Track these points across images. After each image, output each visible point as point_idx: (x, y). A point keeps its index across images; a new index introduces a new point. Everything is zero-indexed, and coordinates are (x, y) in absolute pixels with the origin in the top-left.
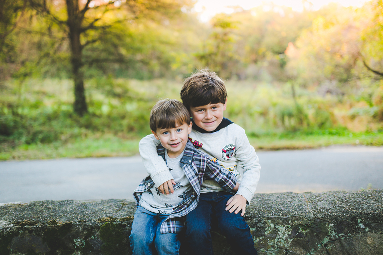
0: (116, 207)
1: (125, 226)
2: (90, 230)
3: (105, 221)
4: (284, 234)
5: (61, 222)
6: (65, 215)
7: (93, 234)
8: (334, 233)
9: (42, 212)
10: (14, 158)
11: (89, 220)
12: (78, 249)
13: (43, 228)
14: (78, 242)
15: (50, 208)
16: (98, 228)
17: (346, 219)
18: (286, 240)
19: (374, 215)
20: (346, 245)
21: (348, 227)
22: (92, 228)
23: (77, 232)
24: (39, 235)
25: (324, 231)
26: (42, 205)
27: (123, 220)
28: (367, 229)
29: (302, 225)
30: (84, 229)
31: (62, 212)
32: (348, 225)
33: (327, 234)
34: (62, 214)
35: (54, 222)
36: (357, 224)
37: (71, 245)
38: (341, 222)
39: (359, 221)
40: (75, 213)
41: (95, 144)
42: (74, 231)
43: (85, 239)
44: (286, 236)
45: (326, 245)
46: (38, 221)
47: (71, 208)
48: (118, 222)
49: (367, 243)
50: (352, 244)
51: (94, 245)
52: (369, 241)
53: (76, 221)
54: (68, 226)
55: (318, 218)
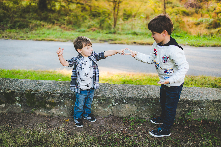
0: (35, 84)
1: (35, 94)
2: (22, 94)
3: (28, 91)
4: (95, 102)
5: (11, 90)
6: (13, 87)
7: (23, 96)
8: (114, 103)
9: (4, 84)
10: (3, 37)
11: (22, 90)
12: (17, 101)
13: (4, 92)
14: (17, 98)
15: (8, 83)
16: (25, 94)
17: (119, 98)
18: (96, 104)
19: (130, 98)
20: (118, 107)
21: (119, 101)
22: (23, 94)
23: (17, 95)
24: (2, 95)
25: (110, 102)
26: (5, 81)
27: (35, 91)
28: (127, 103)
29: (102, 99)
30: (19, 94)
31: (13, 85)
32: (120, 101)
33: (111, 103)
34: (12, 86)
35: (8, 90)
36: (123, 100)
37: (14, 99)
38: (117, 99)
39: (124, 99)
40: (17, 86)
41: (48, 32)
42: (16, 94)
43: (20, 97)
44: (96, 102)
45: (111, 107)
46: (2, 89)
47: (17, 83)
48: (33, 92)
49: (126, 107)
50: (120, 108)
51: (24, 100)
52: (127, 107)
53: (16, 90)
54: (13, 92)
55: (109, 97)
